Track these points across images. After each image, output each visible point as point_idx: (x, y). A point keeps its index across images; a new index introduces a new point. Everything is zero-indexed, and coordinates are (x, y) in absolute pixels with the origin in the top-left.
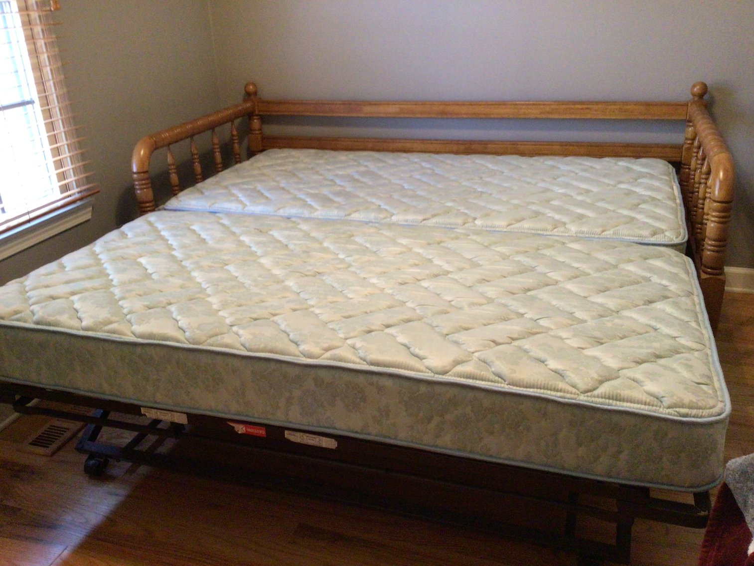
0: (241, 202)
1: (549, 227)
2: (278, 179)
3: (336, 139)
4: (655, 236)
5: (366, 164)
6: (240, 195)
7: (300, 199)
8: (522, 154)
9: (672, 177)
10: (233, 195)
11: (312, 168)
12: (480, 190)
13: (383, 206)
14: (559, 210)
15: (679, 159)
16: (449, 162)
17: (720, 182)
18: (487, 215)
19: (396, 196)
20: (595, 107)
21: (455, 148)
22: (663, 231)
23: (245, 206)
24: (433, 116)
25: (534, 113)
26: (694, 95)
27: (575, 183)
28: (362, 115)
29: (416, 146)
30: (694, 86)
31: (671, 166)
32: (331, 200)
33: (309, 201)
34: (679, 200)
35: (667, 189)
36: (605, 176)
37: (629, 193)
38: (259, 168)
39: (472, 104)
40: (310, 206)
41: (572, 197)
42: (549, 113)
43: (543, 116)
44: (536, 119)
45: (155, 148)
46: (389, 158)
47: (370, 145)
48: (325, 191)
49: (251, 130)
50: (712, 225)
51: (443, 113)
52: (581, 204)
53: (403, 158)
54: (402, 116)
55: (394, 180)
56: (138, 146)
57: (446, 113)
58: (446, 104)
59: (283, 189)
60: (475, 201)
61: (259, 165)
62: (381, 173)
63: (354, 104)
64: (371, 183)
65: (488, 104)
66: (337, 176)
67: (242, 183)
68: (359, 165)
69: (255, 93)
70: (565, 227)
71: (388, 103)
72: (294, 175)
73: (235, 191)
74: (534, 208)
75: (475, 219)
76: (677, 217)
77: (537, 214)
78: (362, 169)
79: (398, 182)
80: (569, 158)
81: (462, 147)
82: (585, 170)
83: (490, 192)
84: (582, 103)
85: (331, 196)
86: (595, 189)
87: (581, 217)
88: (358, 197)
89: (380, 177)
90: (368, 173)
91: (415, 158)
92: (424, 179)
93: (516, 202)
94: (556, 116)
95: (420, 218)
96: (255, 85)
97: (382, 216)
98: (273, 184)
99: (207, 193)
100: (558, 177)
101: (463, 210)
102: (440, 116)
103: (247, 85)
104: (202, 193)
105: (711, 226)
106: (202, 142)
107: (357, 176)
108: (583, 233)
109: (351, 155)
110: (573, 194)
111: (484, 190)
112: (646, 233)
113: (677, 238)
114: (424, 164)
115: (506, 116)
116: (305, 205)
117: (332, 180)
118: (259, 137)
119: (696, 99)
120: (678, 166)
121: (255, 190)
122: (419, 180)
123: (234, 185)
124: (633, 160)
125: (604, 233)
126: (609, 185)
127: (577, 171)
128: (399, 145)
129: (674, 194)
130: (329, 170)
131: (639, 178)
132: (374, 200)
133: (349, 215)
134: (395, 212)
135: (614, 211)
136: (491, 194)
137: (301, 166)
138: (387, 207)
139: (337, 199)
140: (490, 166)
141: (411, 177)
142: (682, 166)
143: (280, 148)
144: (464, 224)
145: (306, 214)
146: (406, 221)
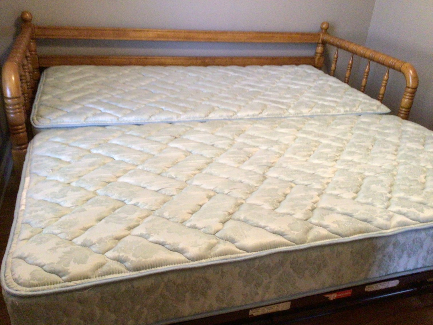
0: (109, 115)
1: (331, 110)
5: (150, 75)
7: (155, 107)
13: (221, 107)
24: (181, 40)
25: (243, 39)
28: (128, 39)
29: (169, 61)
30: (323, 24)
39: (206, 32)
40: (172, 112)
42: (252, 39)
43: (249, 41)
44: (245, 42)
47: (134, 61)
50: (406, 100)
51: (187, 38)
54: (158, 39)
57: (190, 38)
58: (190, 32)
66: (144, 86)
69: (31, 20)
70: (337, 109)
71: (149, 30)
95: (257, 113)
96: (30, 14)
97: (231, 114)
102: (185, 40)
103: (23, 13)
108: (348, 111)
112: (375, 108)
116: (165, 111)
125: (357, 111)
138: (227, 108)
144: (284, 113)
145: (175, 119)
146: (248, 116)
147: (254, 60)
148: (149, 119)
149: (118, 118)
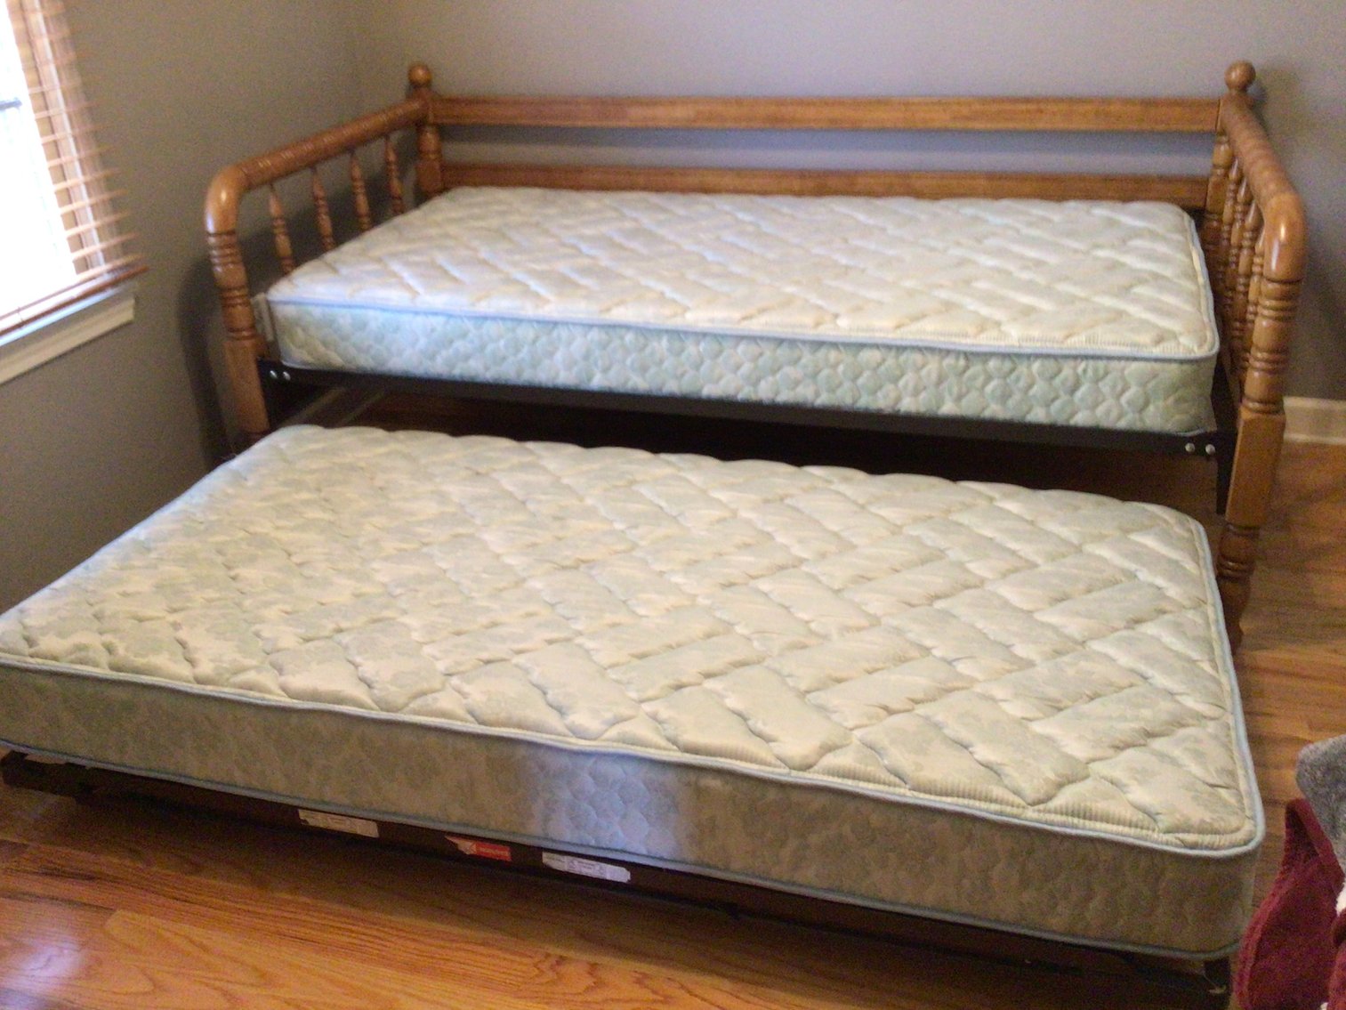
0: (408, 287)
1: (971, 330)
2: (475, 243)
3: (579, 170)
4: (1161, 346)
5: (634, 215)
6: (406, 274)
7: (517, 282)
8: (918, 194)
9: (1189, 237)
10: (394, 275)
11: (537, 224)
12: (844, 261)
13: (669, 294)
14: (989, 299)
15: (1200, 204)
16: (785, 210)
17: (1282, 246)
18: (858, 309)
19: (691, 275)
20: (1051, 107)
21: (796, 184)
22: (1175, 336)
23: (416, 293)
24: (757, 125)
25: (940, 119)
26: (1229, 84)
27: (1017, 248)
28: (627, 124)
29: (726, 181)
30: (1231, 69)
31: (1186, 217)
32: (576, 285)
33: (534, 285)
34: (1202, 278)
35: (1181, 257)
36: (1071, 234)
37: (1113, 266)
38: (438, 225)
39: (825, 102)
40: (537, 295)
41: (1010, 274)
42: (968, 118)
43: (959, 125)
44: (947, 130)
45: (248, 187)
46: (677, 205)
47: (641, 180)
48: (562, 267)
49: (421, 152)
50: (1264, 323)
51: (775, 119)
52: (1029, 287)
53: (703, 204)
54: (700, 125)
55: (687, 245)
56: (216, 183)
57: (780, 120)
58: (780, 102)
59: (485, 262)
60: (834, 283)
61: (439, 217)
62: (662, 232)
63: (613, 104)
64: (644, 251)
65: (857, 103)
66: (582, 237)
67: (409, 252)
68: (623, 217)
69: (428, 83)
70: (1000, 330)
71: (673, 102)
72: (504, 236)
73: (395, 266)
74: (944, 294)
75: (836, 316)
76: (1199, 310)
77: (949, 306)
78: (628, 225)
79: (695, 248)
80: (1005, 203)
81: (810, 184)
82: (1030, 224)
83: (862, 266)
84: (1027, 100)
85: (575, 277)
86: (1053, 260)
87: (1028, 312)
88: (624, 277)
89: (662, 240)
90: (637, 232)
91: (724, 203)
92: (743, 243)
93: (909, 284)
94: (978, 125)
95: (737, 315)
96: (426, 68)
97: (667, 311)
98: (464, 253)
99: (344, 271)
100: (986, 237)
101: (815, 299)
102: (769, 125)
103: (411, 71)
104: (335, 270)
105: (1263, 327)
106: (331, 175)
107: (618, 239)
108: (1032, 339)
109: (609, 199)
110: (1011, 267)
111: (851, 263)
112: (1145, 338)
113: (1200, 346)
114: (741, 215)
115: (888, 125)
116: (526, 292)
117: (573, 247)
118: (437, 165)
119: (1234, 92)
120: (1199, 215)
121: (434, 265)
122: (733, 245)
123: (394, 255)
124: (1119, 205)
125: (1069, 341)
126: (1076, 251)
127: (1018, 225)
128: (692, 180)
129: (1194, 268)
130: (567, 227)
131: (1131, 238)
132: (652, 283)
133: (608, 310)
134: (690, 305)
135: (1086, 300)
136: (863, 271)
137: (516, 219)
138: (677, 297)
139: (584, 281)
140: (861, 217)
141: (718, 238)
142: (1208, 216)
143: (475, 185)
144: (817, 324)
145: (529, 310)
146: (712, 320)
147: (982, 183)
148: (473, 305)
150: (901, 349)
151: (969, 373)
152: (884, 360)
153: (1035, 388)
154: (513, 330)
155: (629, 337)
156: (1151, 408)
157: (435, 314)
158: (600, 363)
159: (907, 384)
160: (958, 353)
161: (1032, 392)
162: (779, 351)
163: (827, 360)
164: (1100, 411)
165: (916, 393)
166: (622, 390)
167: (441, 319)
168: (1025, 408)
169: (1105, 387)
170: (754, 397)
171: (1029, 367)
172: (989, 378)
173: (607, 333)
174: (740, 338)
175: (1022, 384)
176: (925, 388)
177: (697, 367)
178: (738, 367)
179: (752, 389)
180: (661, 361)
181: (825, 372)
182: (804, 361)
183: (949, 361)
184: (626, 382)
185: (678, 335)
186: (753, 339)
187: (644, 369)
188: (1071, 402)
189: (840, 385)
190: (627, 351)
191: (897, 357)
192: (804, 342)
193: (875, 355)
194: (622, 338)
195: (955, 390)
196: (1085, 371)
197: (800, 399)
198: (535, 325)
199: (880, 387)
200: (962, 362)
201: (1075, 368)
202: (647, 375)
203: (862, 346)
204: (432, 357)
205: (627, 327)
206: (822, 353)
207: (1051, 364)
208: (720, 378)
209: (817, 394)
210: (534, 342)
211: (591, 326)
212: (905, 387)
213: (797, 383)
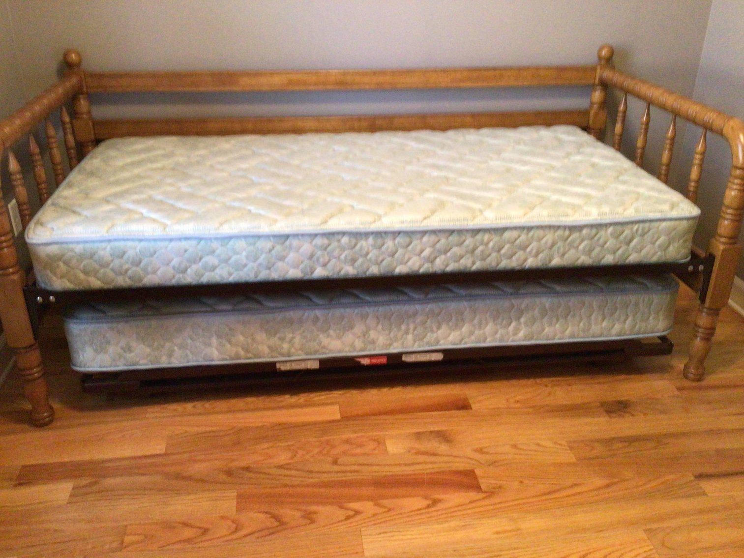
0: (153, 220)
4: (674, 210)
5: (264, 151)
7: (237, 208)
11: (200, 163)
13: (357, 206)
15: (586, 125)
18: (489, 205)
22: (678, 204)
24: (329, 87)
28: (239, 89)
29: (310, 124)
30: (601, 49)
32: (284, 206)
59: (192, 195)
62: (294, 162)
66: (244, 170)
68: (257, 154)
69: (79, 64)
72: (186, 174)
73: (127, 205)
75: (481, 211)
77: (542, 198)
83: (451, 176)
84: (494, 69)
89: (300, 167)
93: (497, 186)
96: (78, 54)
99: (86, 212)
100: (499, 152)
102: (338, 88)
107: (271, 169)
111: (443, 175)
116: (252, 215)
117: (245, 178)
118: (90, 123)
125: (626, 213)
131: (579, 147)
132: (336, 200)
136: (456, 179)
137: (181, 160)
138: (363, 207)
139: (287, 203)
141: (338, 164)
144: (474, 218)
145: (265, 228)
146: (403, 222)
147: (468, 119)
148: (218, 228)
149: (165, 226)
150: (530, 229)
151: (570, 239)
152: (519, 236)
153: (608, 243)
154: (254, 244)
155: (345, 240)
156: (671, 248)
157: (187, 239)
158: (321, 260)
159: (532, 250)
160: (565, 227)
161: (606, 246)
162: (451, 238)
163: (482, 240)
164: (644, 252)
165: (537, 255)
166: (335, 276)
167: (194, 243)
168: (601, 256)
169: (648, 237)
170: (431, 270)
171: (606, 230)
172: (582, 241)
173: (328, 239)
174: (424, 233)
175: (601, 241)
176: (543, 251)
177: (393, 255)
178: (422, 251)
179: (430, 265)
180: (367, 254)
181: (481, 248)
182: (467, 242)
183: (560, 232)
184: (340, 271)
185: (380, 235)
186: (434, 232)
187: (353, 261)
188: (627, 249)
189: (489, 255)
190: (343, 249)
191: (527, 234)
192: (467, 231)
193: (515, 234)
194: (339, 241)
195: (562, 250)
196: (637, 230)
197: (462, 268)
198: (272, 239)
199: (515, 253)
200: (567, 233)
201: (632, 229)
202: (356, 264)
203: (504, 229)
204: (184, 271)
205: (343, 233)
206: (479, 237)
207: (619, 228)
208: (409, 259)
209: (474, 263)
210: (270, 251)
211: (316, 235)
212: (531, 252)
213: (461, 257)
